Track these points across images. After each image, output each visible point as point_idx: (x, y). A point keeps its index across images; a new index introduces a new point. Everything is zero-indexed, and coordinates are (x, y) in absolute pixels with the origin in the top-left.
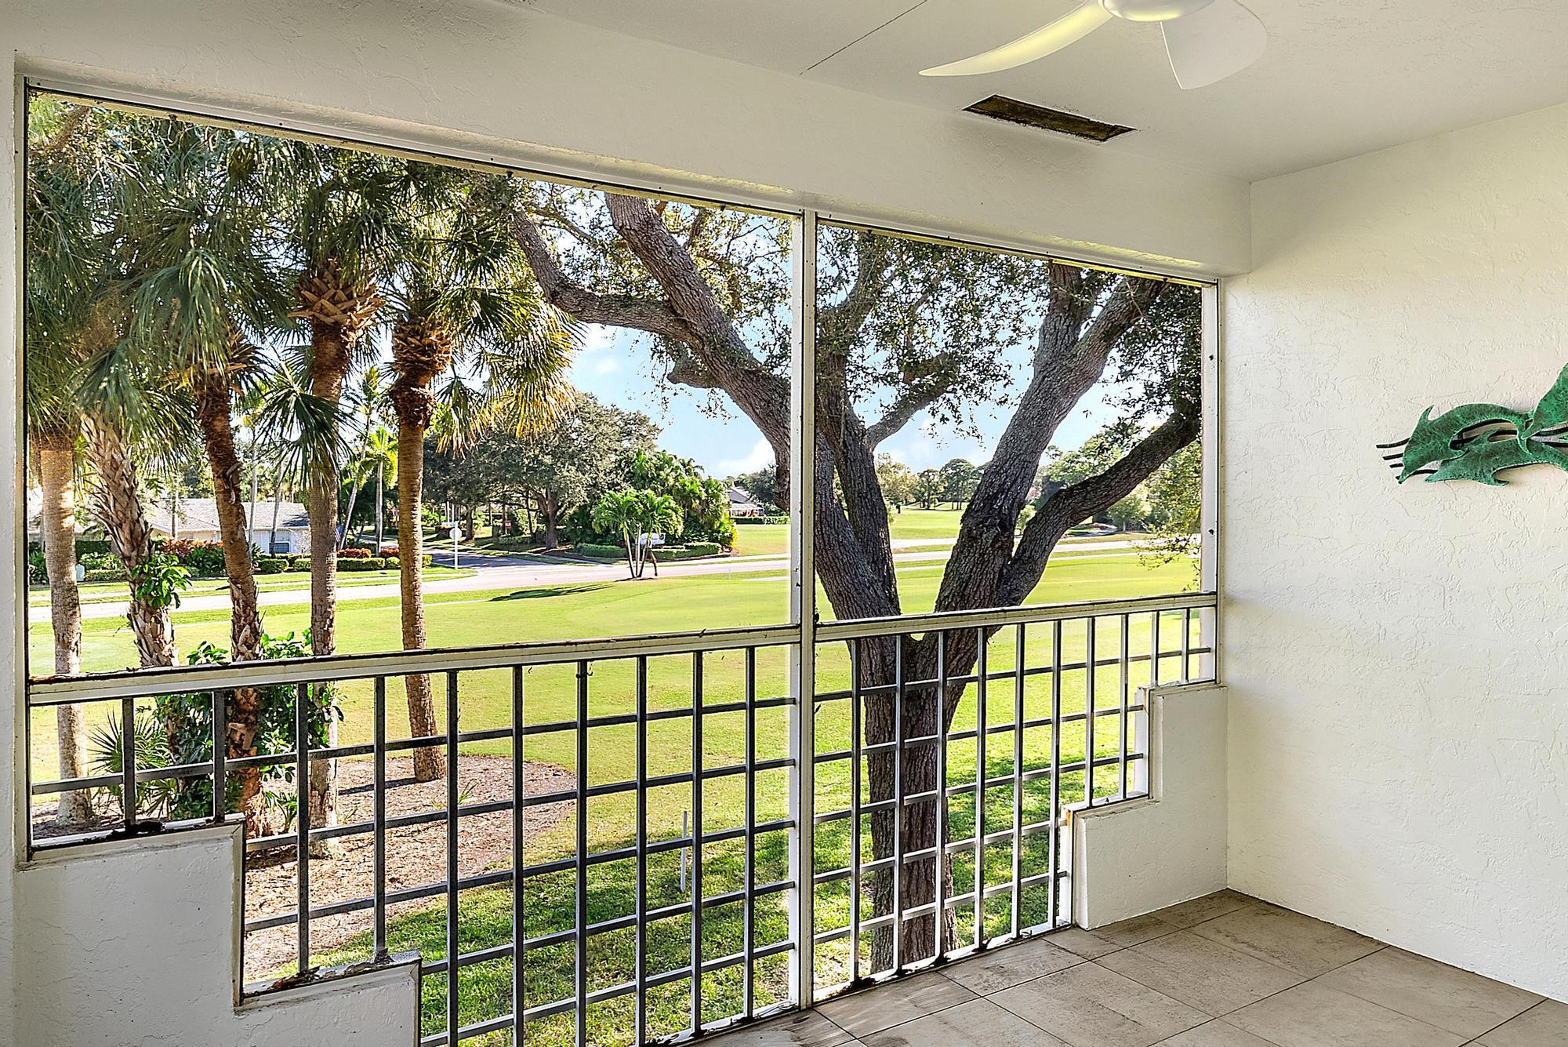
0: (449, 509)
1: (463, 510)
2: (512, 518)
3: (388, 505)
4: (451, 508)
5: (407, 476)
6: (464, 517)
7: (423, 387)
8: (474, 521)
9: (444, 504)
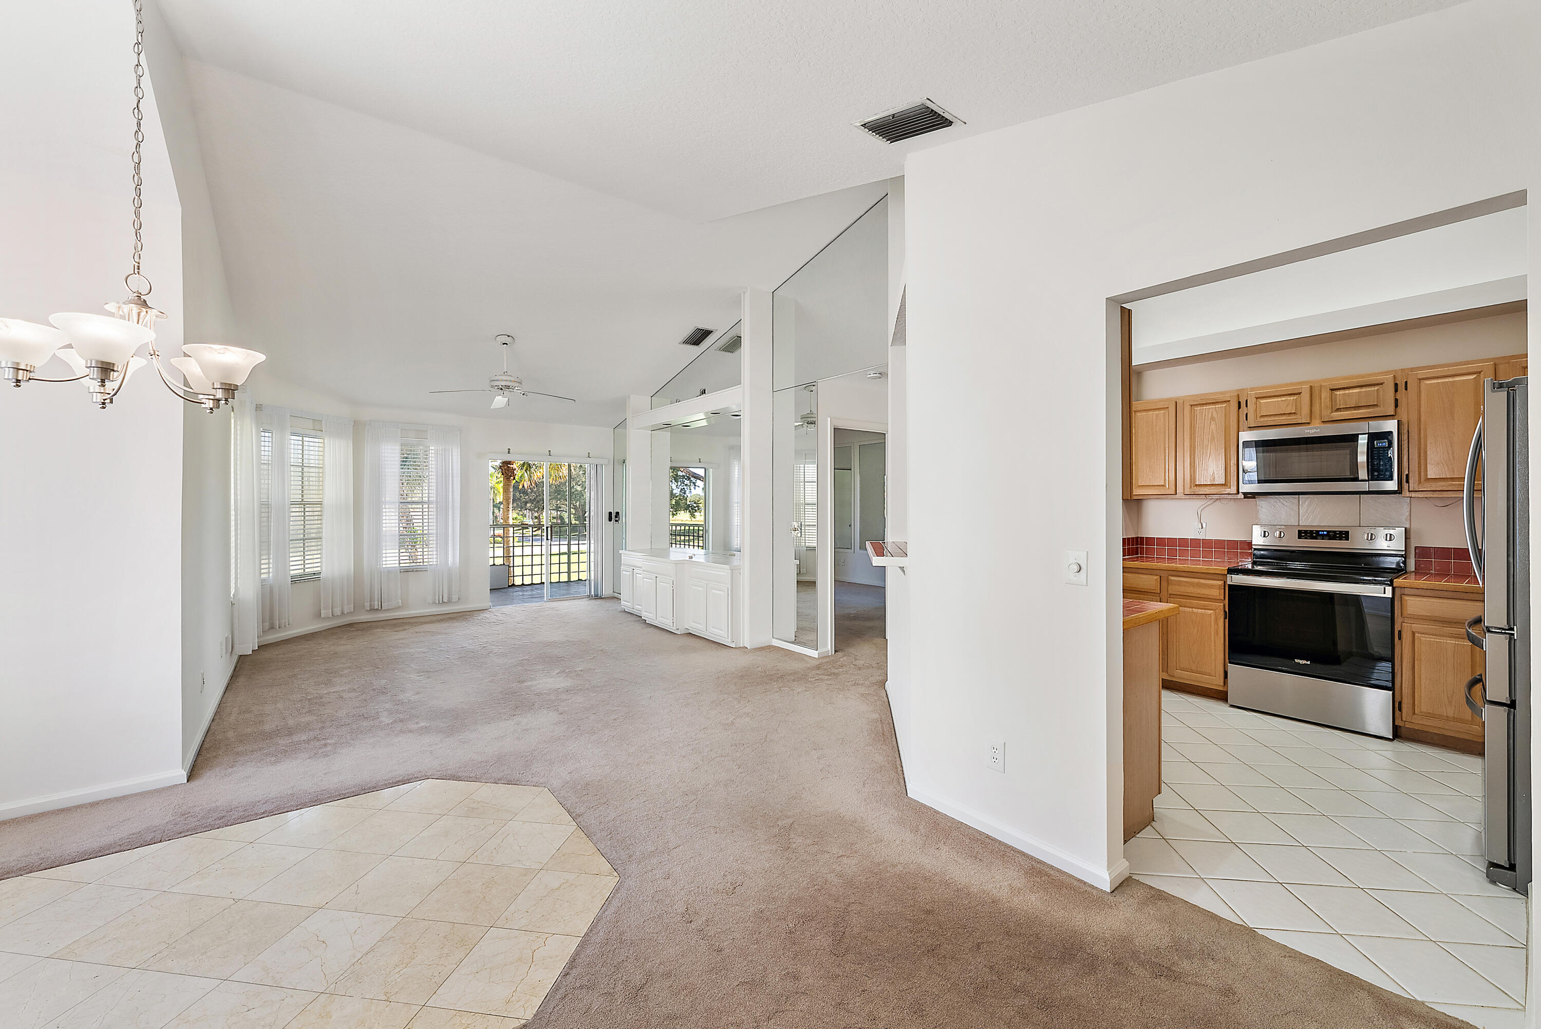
0: (528, 514)
1: (536, 514)
2: (561, 518)
3: (495, 511)
4: (529, 513)
5: (506, 499)
6: (536, 518)
7: (513, 464)
8: (541, 520)
9: (526, 511)
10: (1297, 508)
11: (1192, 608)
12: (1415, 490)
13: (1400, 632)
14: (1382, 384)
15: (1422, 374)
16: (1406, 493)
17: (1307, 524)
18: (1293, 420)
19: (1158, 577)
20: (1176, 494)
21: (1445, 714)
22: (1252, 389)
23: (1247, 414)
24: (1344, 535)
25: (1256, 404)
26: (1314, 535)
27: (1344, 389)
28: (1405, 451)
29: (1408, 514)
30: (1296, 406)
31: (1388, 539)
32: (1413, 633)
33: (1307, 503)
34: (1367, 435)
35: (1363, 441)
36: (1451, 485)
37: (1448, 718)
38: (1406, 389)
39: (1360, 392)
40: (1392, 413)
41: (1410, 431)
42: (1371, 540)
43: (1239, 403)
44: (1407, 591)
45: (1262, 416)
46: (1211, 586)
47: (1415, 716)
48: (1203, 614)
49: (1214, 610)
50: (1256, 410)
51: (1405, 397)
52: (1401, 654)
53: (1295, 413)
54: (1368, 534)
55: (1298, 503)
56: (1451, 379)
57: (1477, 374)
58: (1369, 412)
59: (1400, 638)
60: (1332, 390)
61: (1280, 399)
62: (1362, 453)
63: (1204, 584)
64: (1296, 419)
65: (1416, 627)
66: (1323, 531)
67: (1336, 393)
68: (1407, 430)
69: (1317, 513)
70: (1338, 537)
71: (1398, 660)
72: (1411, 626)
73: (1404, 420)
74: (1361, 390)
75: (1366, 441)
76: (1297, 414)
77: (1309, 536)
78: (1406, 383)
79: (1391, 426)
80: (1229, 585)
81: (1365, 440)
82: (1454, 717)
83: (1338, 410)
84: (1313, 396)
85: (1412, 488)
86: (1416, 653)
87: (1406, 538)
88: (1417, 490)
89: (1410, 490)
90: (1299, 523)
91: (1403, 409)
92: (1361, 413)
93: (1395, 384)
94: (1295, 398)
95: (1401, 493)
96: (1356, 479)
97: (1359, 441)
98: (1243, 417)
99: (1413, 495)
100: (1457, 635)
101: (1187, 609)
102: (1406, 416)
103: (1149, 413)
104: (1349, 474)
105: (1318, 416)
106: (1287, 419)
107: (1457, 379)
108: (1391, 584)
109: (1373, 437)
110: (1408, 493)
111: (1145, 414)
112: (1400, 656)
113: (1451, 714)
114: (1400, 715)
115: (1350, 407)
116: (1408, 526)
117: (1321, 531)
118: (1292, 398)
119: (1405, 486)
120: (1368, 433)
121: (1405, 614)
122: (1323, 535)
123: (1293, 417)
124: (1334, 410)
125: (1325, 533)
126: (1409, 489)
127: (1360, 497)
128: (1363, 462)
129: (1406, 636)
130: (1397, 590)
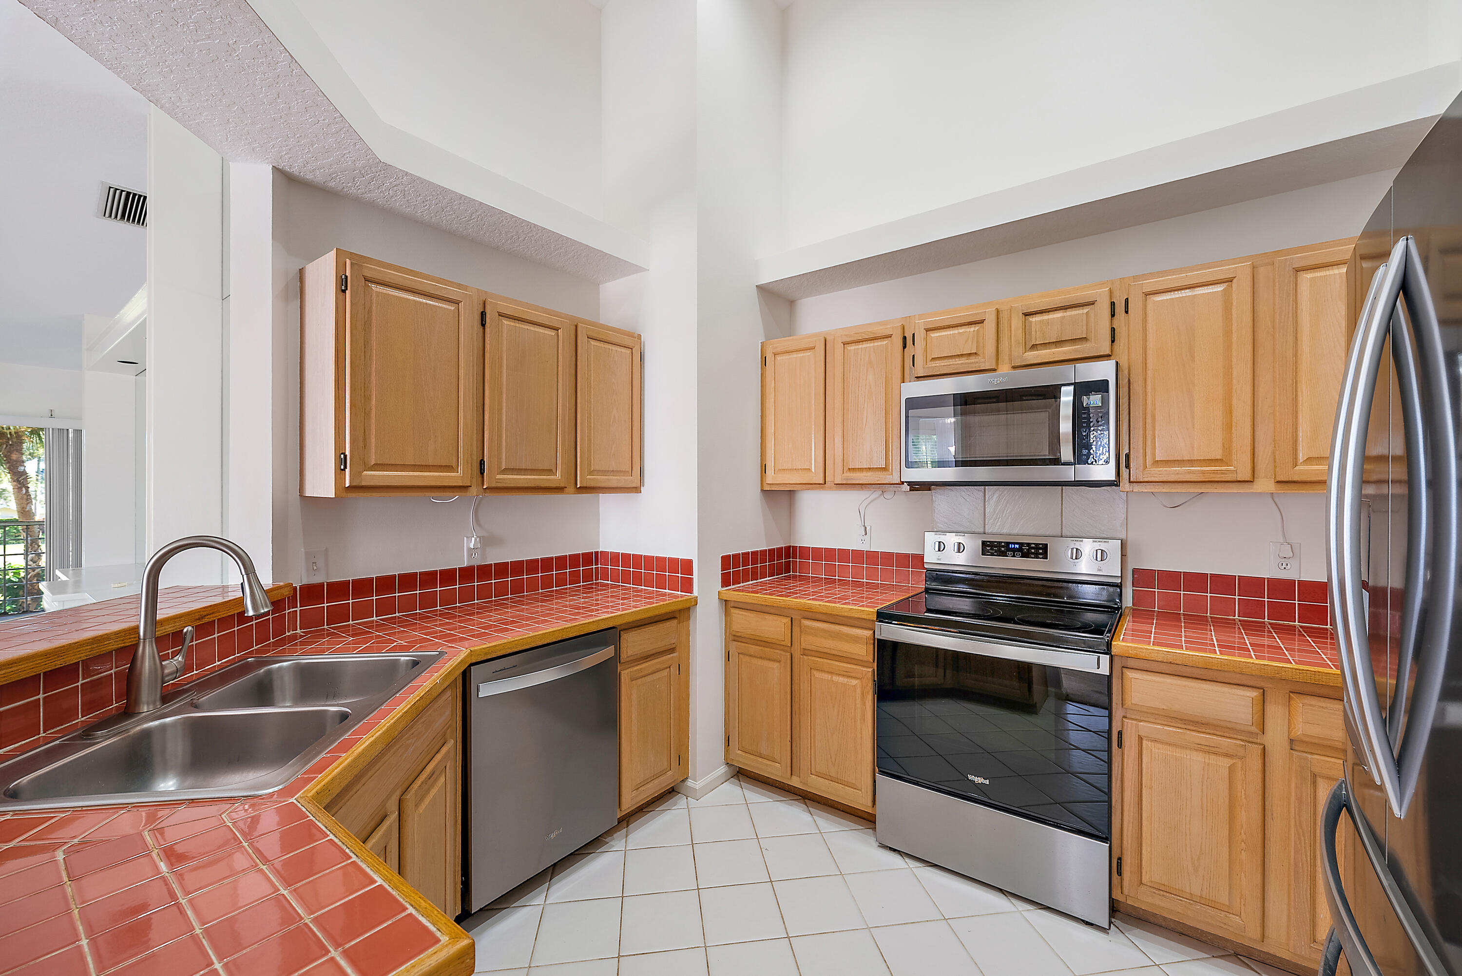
10: (982, 505)
11: (831, 673)
12: (1138, 480)
13: (1120, 733)
14: (1092, 303)
15: (1150, 284)
16: (1125, 485)
17: (995, 531)
18: (972, 365)
19: (788, 620)
20: (825, 484)
21: (1187, 890)
22: (921, 316)
23: (914, 356)
24: (1040, 551)
25: (926, 339)
26: (1003, 549)
27: (1041, 312)
28: (1124, 415)
29: (1124, 516)
30: (977, 342)
31: (1099, 559)
32: (1140, 739)
33: (995, 498)
34: (1072, 388)
35: (1067, 396)
36: (1190, 472)
37: (1191, 898)
38: (1127, 312)
39: (1063, 317)
40: (1108, 352)
41: (1131, 380)
42: (1076, 559)
43: (905, 338)
44: (1131, 663)
45: (933, 359)
46: (856, 639)
47: (1143, 888)
48: (844, 685)
49: (860, 679)
50: (926, 350)
51: (1125, 326)
52: (1122, 772)
53: (976, 353)
54: (1072, 549)
55: (983, 498)
56: (1187, 293)
57: (1227, 284)
58: (1075, 351)
59: (1120, 745)
60: (1026, 315)
61: (956, 332)
62: (1066, 417)
63: (847, 635)
64: (977, 362)
65: (1145, 727)
66: (1014, 543)
67: (1031, 319)
68: (1127, 380)
69: (1007, 515)
70: (1033, 553)
71: (1116, 783)
72: (1137, 726)
73: (1124, 364)
74: (1065, 314)
75: (1071, 398)
76: (979, 355)
77: (996, 551)
78: (1127, 300)
79: (1103, 371)
80: (878, 639)
81: (1070, 396)
82: (1201, 897)
83: (1034, 347)
84: (1001, 326)
85: (1134, 477)
86: (1144, 774)
87: (1122, 555)
88: (1141, 480)
89: (1132, 480)
90: (984, 529)
91: (1122, 344)
92: (1065, 353)
93: (1111, 302)
94: (977, 328)
95: (1117, 485)
96: (1056, 461)
97: (1062, 399)
98: (908, 362)
99: (1137, 488)
100: (1208, 748)
101: (826, 676)
102: (1126, 357)
103: (791, 356)
104: (1048, 454)
105: (1007, 358)
106: (966, 363)
107: (1199, 291)
108: (1108, 651)
109: (1083, 389)
110: (1127, 485)
111: (787, 357)
112: (1120, 776)
113: (1196, 891)
114: (1119, 881)
115: (1049, 343)
116: (1123, 536)
117: (1012, 543)
118: (972, 329)
119: (1124, 472)
120: (1075, 384)
121: (1128, 703)
122: (1014, 550)
123: (973, 359)
124: (1028, 347)
125: (1017, 546)
126: (1130, 479)
127: (1062, 490)
128: (1066, 434)
129: (1130, 741)
130: (1116, 660)
